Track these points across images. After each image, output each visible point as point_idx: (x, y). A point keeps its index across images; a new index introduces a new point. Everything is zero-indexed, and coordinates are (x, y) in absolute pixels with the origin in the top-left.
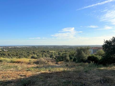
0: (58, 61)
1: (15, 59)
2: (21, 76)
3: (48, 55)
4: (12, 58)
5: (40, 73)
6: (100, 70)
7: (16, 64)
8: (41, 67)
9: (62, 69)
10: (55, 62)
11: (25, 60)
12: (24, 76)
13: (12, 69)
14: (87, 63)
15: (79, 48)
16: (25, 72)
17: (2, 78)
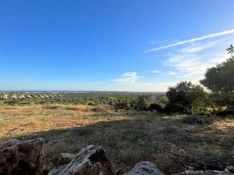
0: (117, 109)
1: (71, 106)
2: (77, 124)
3: (107, 102)
4: (67, 105)
5: (97, 121)
6: (163, 120)
7: (72, 111)
8: (100, 115)
9: (122, 118)
10: (115, 110)
11: (81, 107)
12: (81, 124)
13: (67, 117)
14: (149, 112)
15: (141, 95)
16: (82, 120)
17: (57, 126)
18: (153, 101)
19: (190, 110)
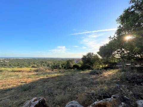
0: (53, 69)
1: (16, 69)
2: (22, 83)
3: (46, 65)
4: (13, 68)
5: (39, 78)
6: (80, 74)
9: (56, 75)
11: (26, 69)
12: (25, 82)
13: (12, 78)
14: (73, 70)
15: (68, 60)
16: (26, 79)
17: (2, 86)
18: (75, 63)
19: (93, 67)
